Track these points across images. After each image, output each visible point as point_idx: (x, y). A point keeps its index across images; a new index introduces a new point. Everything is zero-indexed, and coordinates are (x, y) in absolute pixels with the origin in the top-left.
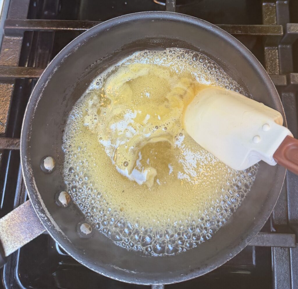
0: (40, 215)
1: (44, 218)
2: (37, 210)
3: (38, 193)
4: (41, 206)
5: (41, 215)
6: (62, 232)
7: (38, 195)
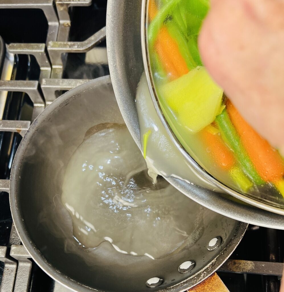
0: (202, 278)
1: (205, 274)
2: (198, 281)
3: (182, 282)
4: (194, 278)
5: (202, 276)
6: (217, 257)
7: (184, 282)
